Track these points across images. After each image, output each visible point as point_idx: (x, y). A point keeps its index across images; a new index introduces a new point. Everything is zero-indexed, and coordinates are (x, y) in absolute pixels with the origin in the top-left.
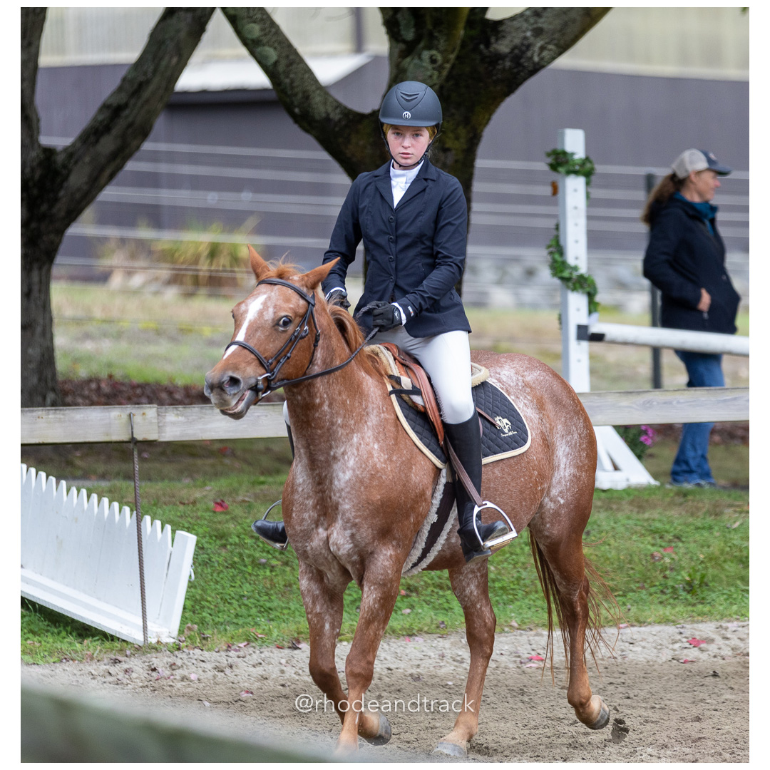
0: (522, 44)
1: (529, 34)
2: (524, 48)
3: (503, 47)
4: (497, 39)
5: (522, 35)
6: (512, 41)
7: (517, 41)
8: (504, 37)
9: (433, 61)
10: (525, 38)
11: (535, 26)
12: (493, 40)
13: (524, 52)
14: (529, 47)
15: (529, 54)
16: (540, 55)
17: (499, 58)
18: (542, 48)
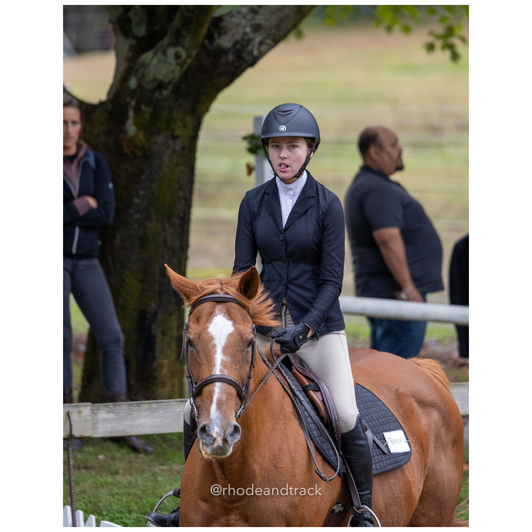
0: (243, 40)
1: (248, 30)
2: (244, 43)
3: (226, 42)
4: (220, 35)
5: (241, 31)
6: (233, 36)
7: (238, 37)
8: (225, 33)
9: (177, 56)
10: (245, 34)
11: (253, 22)
12: (216, 35)
13: (245, 47)
14: (249, 41)
15: (249, 48)
16: (258, 49)
17: (222, 52)
18: (261, 43)
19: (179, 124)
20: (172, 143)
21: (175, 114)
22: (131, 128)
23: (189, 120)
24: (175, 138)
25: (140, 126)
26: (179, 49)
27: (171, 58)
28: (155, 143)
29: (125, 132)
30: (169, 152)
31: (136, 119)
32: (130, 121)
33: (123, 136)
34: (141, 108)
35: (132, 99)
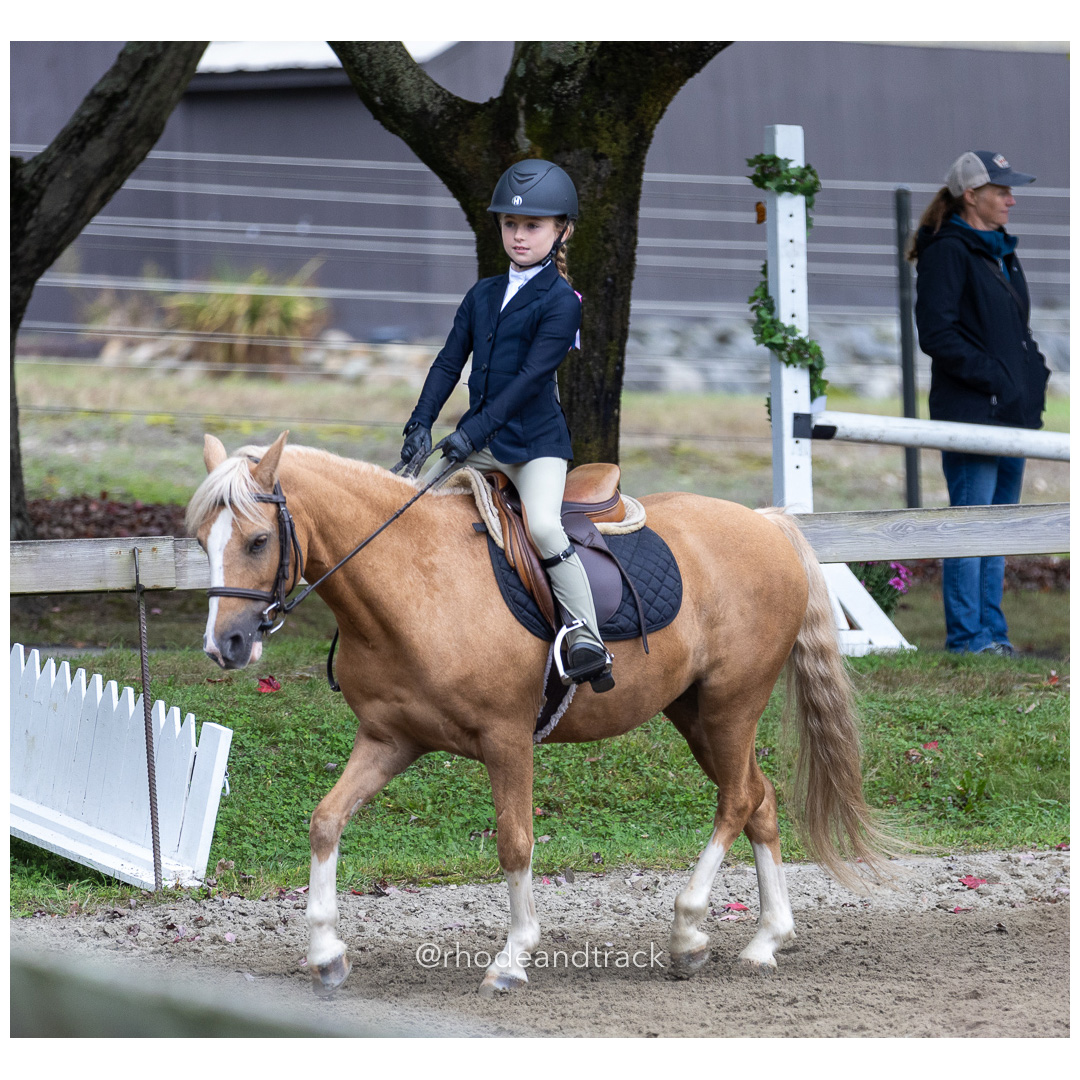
19: (606, 134)
20: (593, 166)
21: (598, 119)
22: (523, 142)
24: (599, 157)
25: (537, 138)
29: (515, 147)
30: (589, 179)
31: (528, 127)
32: (522, 130)
33: (512, 154)
34: (535, 109)
35: (520, 94)
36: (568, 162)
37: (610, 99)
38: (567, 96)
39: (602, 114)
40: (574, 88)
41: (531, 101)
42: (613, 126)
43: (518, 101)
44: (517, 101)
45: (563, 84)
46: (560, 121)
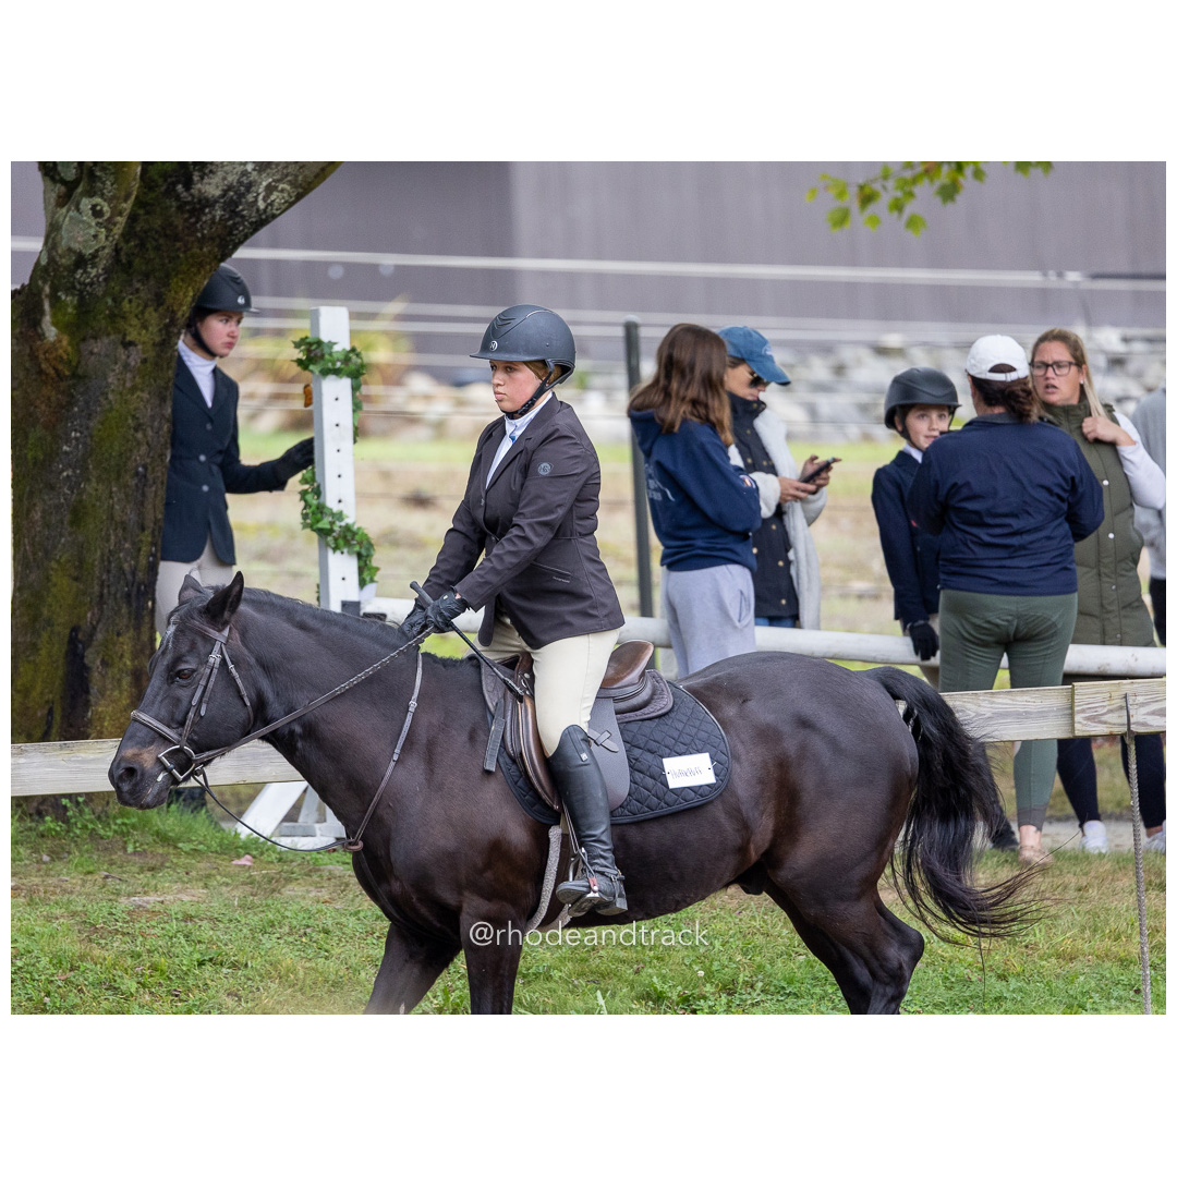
0: (240, 183)
1: (248, 167)
2: (242, 189)
3: (211, 187)
4: (202, 176)
5: (239, 169)
6: (224, 179)
7: (232, 178)
8: (211, 172)
9: (96, 212)
10: (244, 174)
12: (195, 176)
13: (242, 195)
14: (249, 186)
15: (250, 198)
16: (264, 199)
17: (205, 203)
18: (270, 189)
19: (135, 322)
20: (121, 353)
21: (126, 306)
22: (51, 332)
23: (152, 316)
24: (127, 345)
25: (63, 327)
26: (97, 200)
27: (87, 216)
28: (92, 353)
29: (42, 336)
30: (117, 368)
31: (54, 315)
32: (47, 319)
33: (39, 343)
34: (59, 298)
35: (45, 282)
36: (96, 350)
37: (138, 285)
38: (91, 284)
39: (130, 301)
40: (98, 276)
41: (55, 290)
42: (142, 313)
43: (42, 289)
44: (40, 291)
45: (85, 272)
46: (85, 308)
